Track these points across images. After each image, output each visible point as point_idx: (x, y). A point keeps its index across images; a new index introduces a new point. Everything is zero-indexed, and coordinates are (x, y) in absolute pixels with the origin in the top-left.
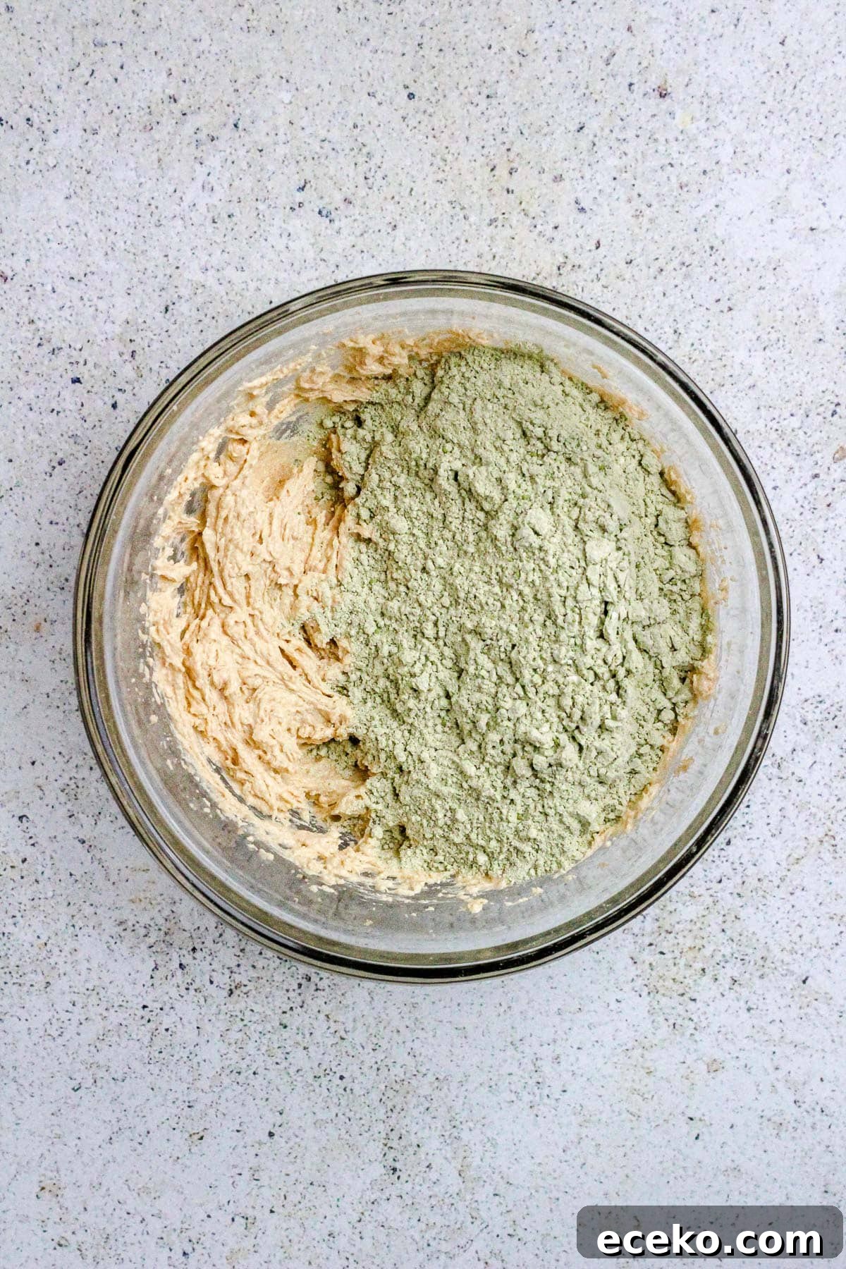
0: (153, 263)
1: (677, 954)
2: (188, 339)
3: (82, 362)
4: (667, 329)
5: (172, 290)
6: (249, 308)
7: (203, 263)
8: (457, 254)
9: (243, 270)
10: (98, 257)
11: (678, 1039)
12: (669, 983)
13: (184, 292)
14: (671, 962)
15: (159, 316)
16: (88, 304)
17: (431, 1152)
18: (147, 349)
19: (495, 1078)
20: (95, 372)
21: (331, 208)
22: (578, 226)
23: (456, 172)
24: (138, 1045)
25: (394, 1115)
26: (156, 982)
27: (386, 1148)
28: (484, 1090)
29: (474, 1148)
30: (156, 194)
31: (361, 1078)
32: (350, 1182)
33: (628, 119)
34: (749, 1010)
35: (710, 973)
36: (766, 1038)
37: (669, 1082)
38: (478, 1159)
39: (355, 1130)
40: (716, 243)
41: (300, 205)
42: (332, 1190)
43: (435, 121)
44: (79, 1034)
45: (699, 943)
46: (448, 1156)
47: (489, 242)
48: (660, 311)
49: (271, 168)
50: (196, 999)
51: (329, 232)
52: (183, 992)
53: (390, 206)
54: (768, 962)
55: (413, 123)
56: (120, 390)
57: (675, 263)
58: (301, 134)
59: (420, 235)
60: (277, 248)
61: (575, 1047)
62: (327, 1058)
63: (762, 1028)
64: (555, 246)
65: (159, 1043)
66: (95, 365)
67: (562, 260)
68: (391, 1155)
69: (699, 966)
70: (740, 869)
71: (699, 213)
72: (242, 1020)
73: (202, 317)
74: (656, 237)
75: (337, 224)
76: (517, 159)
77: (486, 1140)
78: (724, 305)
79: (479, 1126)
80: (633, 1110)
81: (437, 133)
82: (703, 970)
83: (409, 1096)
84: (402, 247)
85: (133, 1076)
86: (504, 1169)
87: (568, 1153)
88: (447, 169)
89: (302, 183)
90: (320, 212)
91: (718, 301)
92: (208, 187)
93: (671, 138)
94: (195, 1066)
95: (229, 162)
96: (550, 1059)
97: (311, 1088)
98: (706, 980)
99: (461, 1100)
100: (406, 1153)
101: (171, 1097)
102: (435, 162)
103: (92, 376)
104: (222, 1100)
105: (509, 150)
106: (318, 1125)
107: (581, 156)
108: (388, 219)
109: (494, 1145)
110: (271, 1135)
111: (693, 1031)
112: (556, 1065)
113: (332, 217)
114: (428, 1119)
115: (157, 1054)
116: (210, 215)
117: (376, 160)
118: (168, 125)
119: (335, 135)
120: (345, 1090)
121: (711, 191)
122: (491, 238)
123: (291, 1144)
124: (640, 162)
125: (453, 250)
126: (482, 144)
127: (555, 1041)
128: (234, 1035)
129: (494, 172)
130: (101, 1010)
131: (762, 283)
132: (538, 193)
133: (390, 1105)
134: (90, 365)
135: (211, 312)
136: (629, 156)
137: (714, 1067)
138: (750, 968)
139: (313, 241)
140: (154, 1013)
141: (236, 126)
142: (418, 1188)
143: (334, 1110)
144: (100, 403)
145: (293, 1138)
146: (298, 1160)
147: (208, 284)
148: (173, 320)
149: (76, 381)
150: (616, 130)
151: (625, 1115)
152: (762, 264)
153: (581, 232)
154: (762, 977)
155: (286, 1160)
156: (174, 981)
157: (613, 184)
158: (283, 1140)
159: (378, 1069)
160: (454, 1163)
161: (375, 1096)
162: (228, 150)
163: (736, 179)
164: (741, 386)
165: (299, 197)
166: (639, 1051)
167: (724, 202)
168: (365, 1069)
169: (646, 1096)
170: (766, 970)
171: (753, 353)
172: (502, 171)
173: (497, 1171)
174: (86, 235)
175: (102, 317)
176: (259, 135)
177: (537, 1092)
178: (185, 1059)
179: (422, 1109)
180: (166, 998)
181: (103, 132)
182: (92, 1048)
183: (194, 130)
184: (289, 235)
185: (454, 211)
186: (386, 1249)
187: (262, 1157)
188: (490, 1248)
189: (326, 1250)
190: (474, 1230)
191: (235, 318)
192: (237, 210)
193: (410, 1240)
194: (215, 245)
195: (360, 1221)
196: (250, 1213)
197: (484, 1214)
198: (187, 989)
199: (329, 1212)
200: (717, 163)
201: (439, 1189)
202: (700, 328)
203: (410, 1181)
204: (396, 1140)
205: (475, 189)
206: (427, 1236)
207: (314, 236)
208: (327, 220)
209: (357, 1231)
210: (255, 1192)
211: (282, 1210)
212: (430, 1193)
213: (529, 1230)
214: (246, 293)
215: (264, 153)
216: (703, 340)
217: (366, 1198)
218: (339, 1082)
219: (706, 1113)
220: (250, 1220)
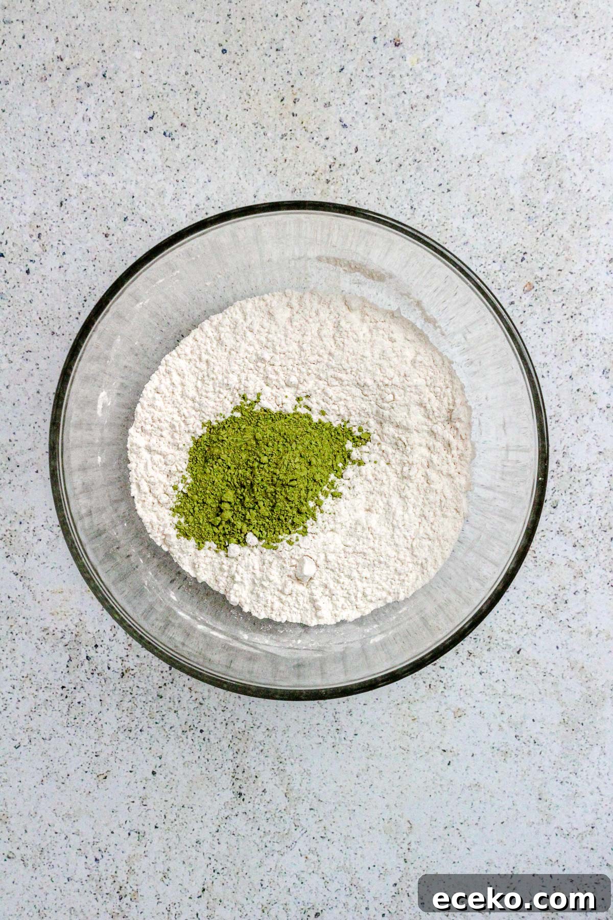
0: (50, 172)
2: (77, 224)
3: (4, 243)
4: (406, 206)
5: (64, 190)
6: (119, 202)
7: (85, 170)
8: (260, 159)
9: (113, 175)
10: (13, 169)
11: (433, 695)
13: (74, 192)
15: (56, 209)
16: (7, 202)
17: (265, 781)
18: (49, 232)
19: (308, 727)
20: (13, 249)
21: (171, 130)
22: (342, 137)
23: (257, 103)
24: (59, 714)
25: (239, 756)
26: (71, 670)
27: (234, 780)
28: (300, 736)
29: (295, 777)
30: (51, 125)
31: (215, 731)
32: (209, 803)
33: (374, 62)
34: (481, 673)
36: (494, 693)
37: (427, 725)
38: (298, 785)
39: (212, 768)
40: (437, 145)
41: (151, 129)
42: (197, 810)
43: (241, 67)
44: (18, 708)
46: (277, 783)
47: (281, 150)
48: (400, 194)
49: (129, 104)
50: (98, 681)
51: (171, 147)
52: (90, 676)
53: (212, 128)
54: (493, 639)
55: (226, 69)
56: (31, 261)
57: (410, 160)
58: (150, 80)
59: (234, 147)
60: (136, 159)
61: (362, 703)
62: (191, 718)
63: (490, 685)
64: (327, 151)
65: (74, 712)
66: (14, 244)
67: (332, 161)
68: (238, 784)
71: (425, 125)
72: (131, 694)
73: (86, 209)
74: (396, 143)
75: (176, 142)
76: (299, 93)
77: (303, 771)
78: (445, 188)
79: (298, 761)
80: (405, 746)
81: (243, 76)
83: (249, 742)
84: (222, 156)
85: (57, 736)
86: (316, 791)
87: (360, 777)
88: (250, 101)
89: (151, 114)
90: (165, 134)
91: (440, 185)
92: (87, 119)
93: (404, 74)
94: (100, 728)
95: (101, 101)
96: (345, 713)
97: (181, 739)
99: (285, 743)
100: (248, 782)
101: (83, 749)
102: (242, 96)
103: (12, 252)
104: (119, 751)
105: (292, 86)
106: (186, 765)
107: (343, 89)
108: (211, 138)
109: (309, 775)
110: (154, 773)
111: (443, 690)
112: (349, 717)
113: (173, 136)
114: (262, 757)
115: (72, 720)
116: (89, 138)
117: (202, 96)
118: (57, 77)
119: (173, 80)
120: (204, 740)
121: (432, 109)
122: (283, 147)
123: (168, 779)
124: (383, 91)
125: (257, 156)
126: (274, 82)
128: (126, 705)
129: (283, 102)
130: (33, 691)
131: (471, 171)
132: (314, 115)
133: (236, 749)
134: (10, 244)
135: (92, 205)
136: (376, 87)
137: (459, 714)
138: (481, 644)
139: (160, 153)
140: (70, 692)
141: (104, 76)
142: (257, 806)
143: (198, 754)
144: (18, 270)
145: (169, 775)
146: (174, 790)
147: (89, 185)
148: (66, 211)
150: (366, 69)
151: (399, 750)
152: (469, 159)
153: (344, 141)
154: (489, 650)
155: (165, 790)
156: (83, 668)
157: (365, 107)
158: (162, 777)
159: (227, 724)
160: (281, 788)
161: (225, 743)
162: (100, 93)
163: (449, 101)
164: (457, 243)
165: (150, 123)
166: (406, 705)
167: (442, 117)
168: (218, 725)
169: (412, 736)
170: (492, 645)
171: (465, 220)
172: (289, 101)
173: (311, 792)
175: (17, 211)
176: (120, 81)
177: (337, 736)
178: (93, 722)
179: (258, 751)
180: (78, 681)
181: (12, 82)
182: (27, 718)
183: (75, 79)
184: (144, 150)
185: (257, 130)
186: (236, 850)
187: (148, 788)
188: (309, 847)
189: (194, 853)
190: (297, 834)
191: (109, 208)
192: (108, 134)
193: (253, 844)
194: (93, 159)
195: (217, 831)
196: (141, 829)
197: (303, 823)
198: (92, 674)
199: (196, 826)
200: (436, 90)
201: (272, 807)
202: (429, 204)
203: (252, 802)
204: (241, 773)
205: (270, 114)
206: (265, 840)
207: (161, 150)
208: (170, 139)
209: (216, 838)
210: (144, 814)
211: (163, 826)
212: (266, 810)
213: (335, 833)
214: (115, 191)
215: (124, 94)
216: (431, 213)
217: (221, 815)
218: (200, 734)
219: (455, 746)
220: (141, 834)
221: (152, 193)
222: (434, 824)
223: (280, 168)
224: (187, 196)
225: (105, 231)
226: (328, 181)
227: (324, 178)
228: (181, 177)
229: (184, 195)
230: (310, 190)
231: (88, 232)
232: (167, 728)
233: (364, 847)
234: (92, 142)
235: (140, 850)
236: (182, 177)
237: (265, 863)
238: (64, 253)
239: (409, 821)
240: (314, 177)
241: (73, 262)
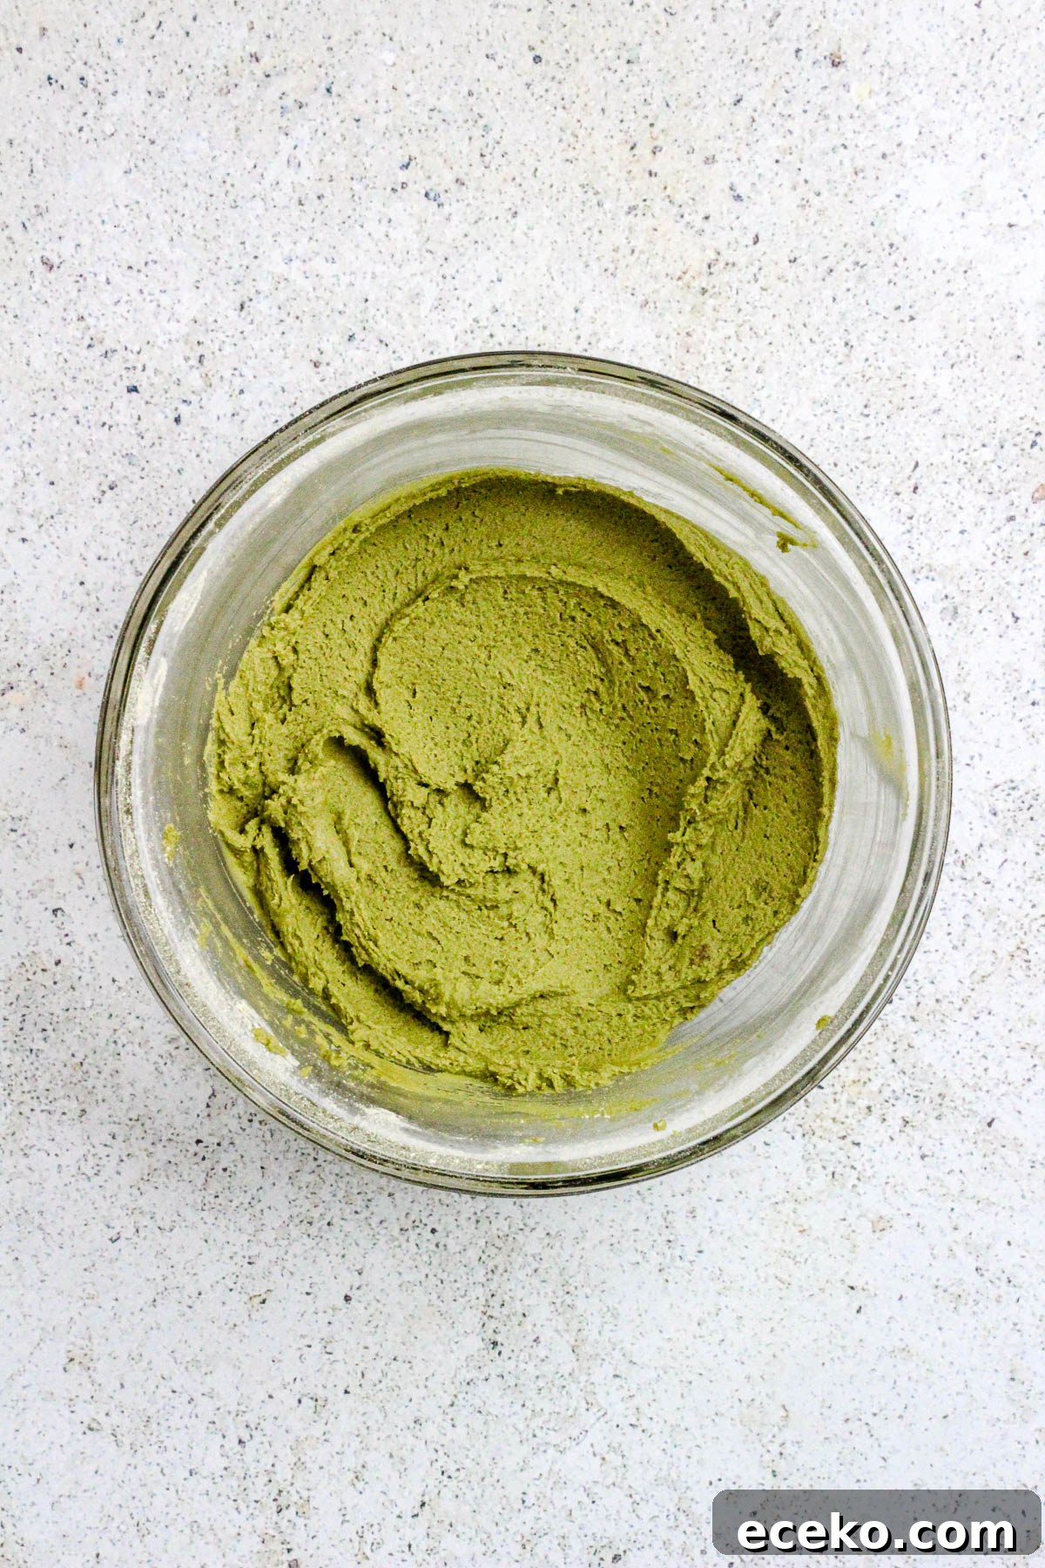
0: (227, 251)
1: (838, 1088)
2: (266, 342)
3: (140, 368)
4: (836, 340)
5: (248, 283)
6: (341, 307)
7: (286, 253)
8: (588, 247)
9: (333, 261)
10: (162, 242)
11: (838, 1191)
12: (828, 1123)
13: (264, 286)
14: (831, 1098)
15: (233, 314)
16: (149, 298)
17: (539, 1323)
18: (217, 353)
19: (618, 1234)
20: (156, 380)
21: (440, 189)
22: (733, 216)
23: (589, 150)
24: (189, 1188)
25: (496, 1277)
26: (214, 1112)
27: (485, 1318)
28: (604, 1249)
29: (590, 1319)
30: (231, 171)
31: (458, 1233)
32: (440, 1356)
33: (795, 91)
34: (923, 1157)
35: (876, 1111)
36: (944, 1191)
37: (825, 1242)
38: (596, 1332)
39: (448, 1294)
40: (896, 240)
41: (404, 185)
42: (419, 1367)
43: (565, 88)
44: (118, 1173)
45: (864, 1076)
46: (560, 1328)
47: (627, 233)
48: (829, 319)
49: (369, 141)
50: (260, 1133)
51: (437, 218)
52: (245, 1124)
53: (511, 189)
54: (947, 1099)
55: (539, 90)
56: (185, 401)
57: (848, 263)
58: (408, 101)
59: (545, 223)
60: (376, 236)
61: (715, 1198)
62: (416, 1207)
63: (938, 1179)
64: (706, 240)
65: (214, 1186)
66: (156, 371)
67: (713, 256)
68: (492, 1325)
69: (863, 1103)
70: (914, 987)
71: (877, 203)
72: (315, 1159)
73: (284, 316)
74: (826, 232)
75: (447, 209)
76: (661, 137)
77: (605, 1309)
78: (905, 313)
79: (597, 1292)
80: (785, 1277)
81: (567, 103)
82: (869, 1108)
83: (514, 1255)
84: (524, 238)
85: (183, 1224)
86: (627, 1345)
87: (704, 1327)
88: (578, 146)
89: (406, 160)
90: (427, 195)
91: (898, 308)
92: (294, 163)
93: (844, 114)
94: (258, 1215)
95: (320, 134)
96: (684, 1212)
97: (396, 1243)
98: (873, 1120)
99: (575, 1262)
100: (509, 1324)
101: (228, 1251)
102: (564, 137)
103: (152, 385)
104: (289, 1257)
105: (652, 125)
106: (404, 1288)
107: (738, 134)
108: (507, 206)
109: (615, 1316)
110: (347, 1299)
111: (856, 1182)
112: (691, 1221)
113: (442, 200)
114: (536, 1282)
115: (212, 1199)
116: (296, 196)
117: (495, 134)
118: (248, 88)
119: (446, 103)
120: (437, 1246)
121: (891, 177)
122: (630, 228)
123: (371, 1310)
124: (808, 142)
125: (584, 242)
126: (620, 117)
127: (690, 1191)
128: (305, 1178)
129: (635, 151)
130: (146, 1144)
131: (951, 288)
132: (686, 177)
133: (491, 1265)
134: (150, 371)
135: (295, 311)
136: (795, 135)
137: (881, 1226)
138: (926, 1106)
139: (418, 228)
140: (210, 1149)
141: (328, 90)
142: (522, 1366)
143: (425, 1270)
144: (160, 417)
145: (374, 1303)
146: (379, 1330)
147: (292, 277)
148: (249, 319)
149: (133, 389)
150: (780, 103)
151: (773, 1283)
152: (950, 266)
153: (736, 224)
154: (938, 1118)
155: (365, 1329)
156: (235, 1111)
157: (775, 166)
158: (361, 1307)
159: (477, 1222)
160: (567, 1336)
161: (473, 1254)
162: (319, 120)
163: (921, 165)
164: (923, 410)
165: (402, 176)
166: (790, 1205)
167: (908, 192)
168: (462, 1221)
169: (798, 1259)
170: (944, 1109)
171: (938, 371)
172: (644, 150)
173: (618, 1347)
174: (148, 217)
175: (165, 315)
176: (356, 101)
177: (668, 1252)
178: (246, 1205)
179: (529, 1270)
180: (225, 1131)
181: (170, 95)
182: (135, 1191)
183: (279, 94)
184: (390, 221)
185: (586, 196)
186: (482, 1439)
187: (336, 1325)
188: (608, 1441)
189: (411, 1441)
190: (589, 1418)
191: (324, 318)
192: (329, 190)
193: (511, 1429)
194: (301, 231)
195: (452, 1405)
196: (321, 1393)
197: (601, 1398)
198: (251, 1121)
199: (417, 1394)
200: (899, 145)
201: (547, 1368)
202: (876, 340)
203: (514, 1358)
204: (497, 1307)
205: (610, 170)
206: (533, 1425)
207: (420, 222)
208: (435, 204)
209: (450, 1416)
210: (326, 1368)
211: (358, 1390)
212: (538, 1373)
213: (655, 1419)
214: (337, 289)
215: (361, 123)
216: (880, 355)
217: (460, 1378)
218: (430, 1236)
219: (870, 1282)
220: (320, 1402)
221: (399, 295)
222: (827, 1412)
223: (622, 264)
224: (459, 304)
225: (315, 355)
226: (704, 291)
227: (696, 284)
228: (449, 270)
229: (454, 302)
230: (674, 304)
231: (286, 357)
232: (374, 1221)
233: (703, 1445)
234: (301, 203)
235: (317, 1430)
236: (453, 272)
237: (531, 1464)
238: (242, 392)
239: (784, 1407)
240: (680, 283)
241: (257, 407)
